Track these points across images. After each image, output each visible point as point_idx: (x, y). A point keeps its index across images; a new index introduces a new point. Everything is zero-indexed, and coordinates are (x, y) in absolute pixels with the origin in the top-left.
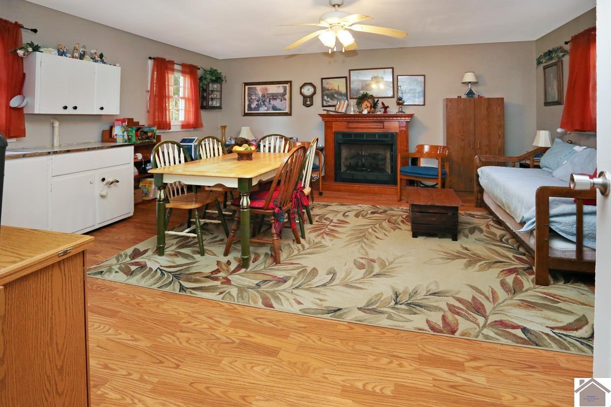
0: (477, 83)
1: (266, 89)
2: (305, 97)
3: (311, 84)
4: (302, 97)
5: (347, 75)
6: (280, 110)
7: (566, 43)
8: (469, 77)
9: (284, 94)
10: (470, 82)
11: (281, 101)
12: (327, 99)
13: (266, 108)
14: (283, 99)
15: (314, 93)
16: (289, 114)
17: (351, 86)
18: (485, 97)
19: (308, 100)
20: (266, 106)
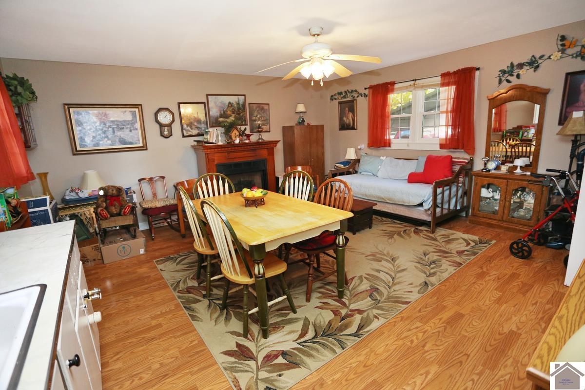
0: (306, 112)
1: (106, 115)
2: (161, 125)
3: (167, 109)
4: (158, 126)
5: (205, 100)
6: (131, 143)
7: (365, 89)
8: (301, 108)
9: (133, 123)
10: (301, 112)
11: (131, 131)
12: (187, 128)
13: (109, 142)
14: (132, 128)
15: (173, 121)
16: (144, 148)
17: (211, 113)
18: (312, 124)
19: (166, 130)
20: (109, 139)
